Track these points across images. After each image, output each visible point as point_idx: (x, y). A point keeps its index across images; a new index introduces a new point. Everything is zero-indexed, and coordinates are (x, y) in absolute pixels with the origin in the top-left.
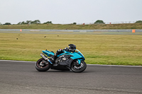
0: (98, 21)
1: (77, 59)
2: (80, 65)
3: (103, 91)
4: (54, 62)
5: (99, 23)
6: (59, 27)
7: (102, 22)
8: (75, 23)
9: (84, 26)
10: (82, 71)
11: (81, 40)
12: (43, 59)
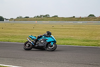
0: (90, 15)
1: (50, 42)
2: (52, 46)
3: (94, 65)
4: (35, 44)
5: (92, 16)
6: (63, 19)
7: (93, 16)
8: (74, 17)
9: (80, 19)
10: (53, 50)
11: (79, 29)
12: (28, 42)
